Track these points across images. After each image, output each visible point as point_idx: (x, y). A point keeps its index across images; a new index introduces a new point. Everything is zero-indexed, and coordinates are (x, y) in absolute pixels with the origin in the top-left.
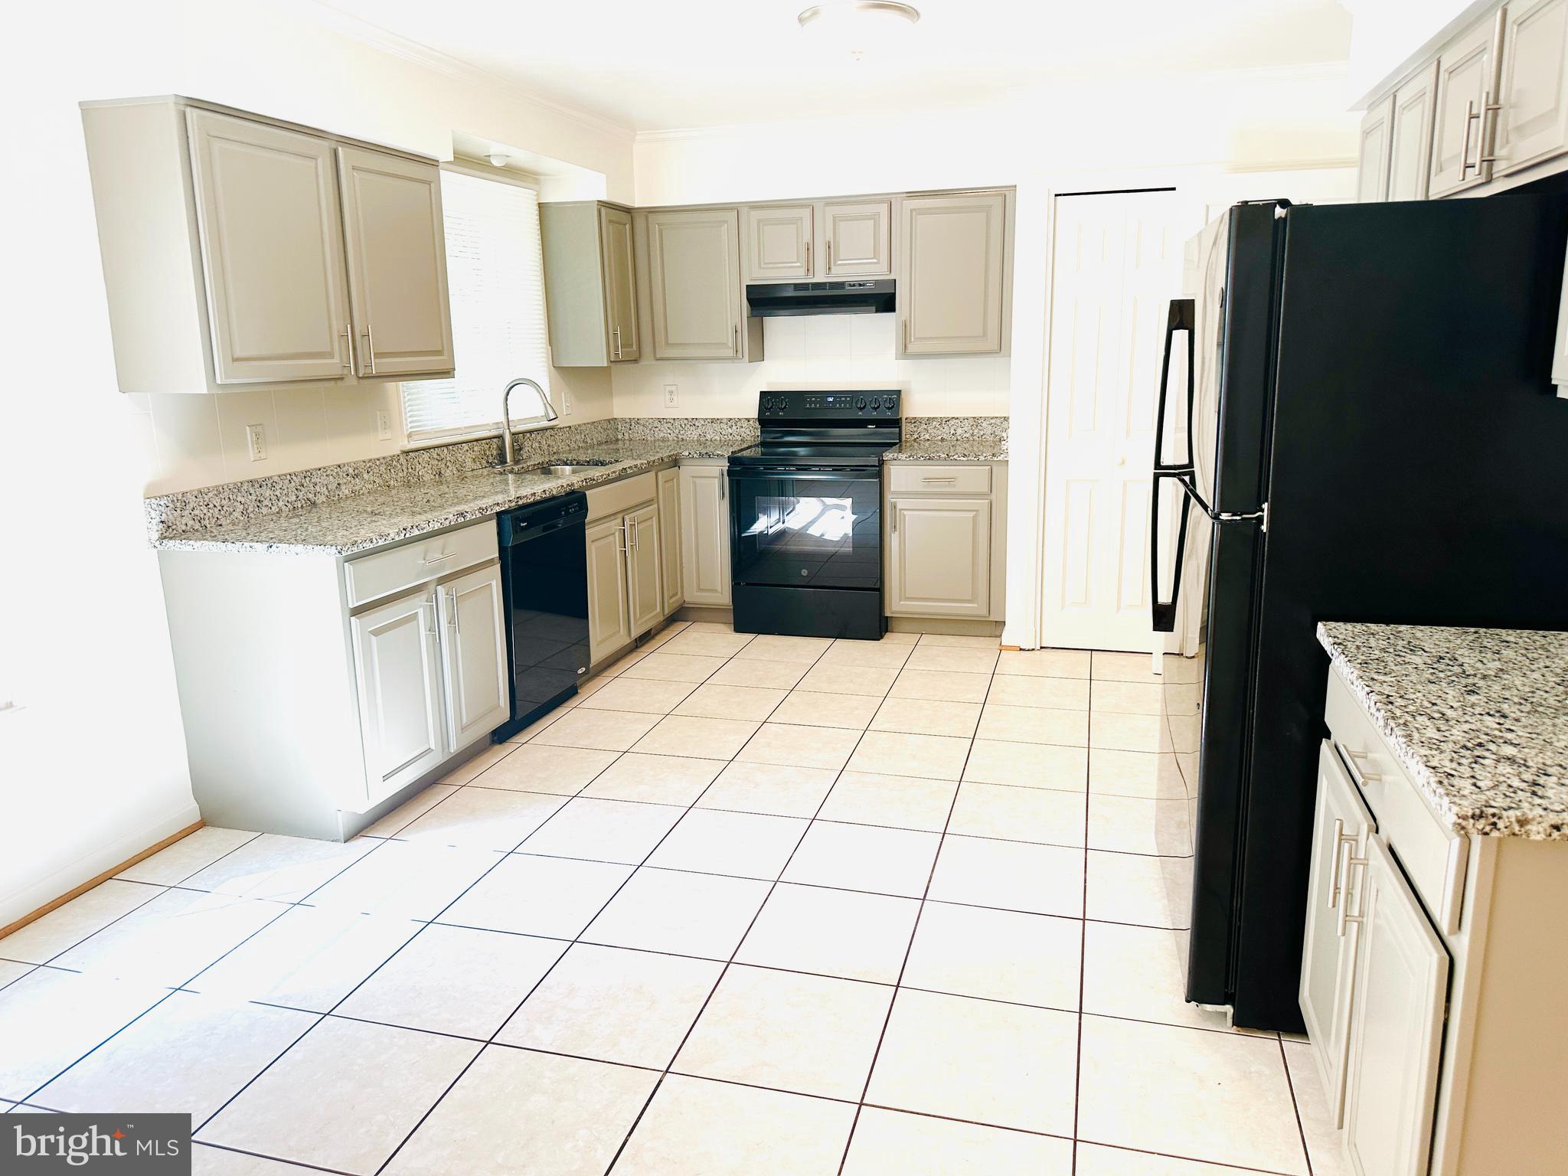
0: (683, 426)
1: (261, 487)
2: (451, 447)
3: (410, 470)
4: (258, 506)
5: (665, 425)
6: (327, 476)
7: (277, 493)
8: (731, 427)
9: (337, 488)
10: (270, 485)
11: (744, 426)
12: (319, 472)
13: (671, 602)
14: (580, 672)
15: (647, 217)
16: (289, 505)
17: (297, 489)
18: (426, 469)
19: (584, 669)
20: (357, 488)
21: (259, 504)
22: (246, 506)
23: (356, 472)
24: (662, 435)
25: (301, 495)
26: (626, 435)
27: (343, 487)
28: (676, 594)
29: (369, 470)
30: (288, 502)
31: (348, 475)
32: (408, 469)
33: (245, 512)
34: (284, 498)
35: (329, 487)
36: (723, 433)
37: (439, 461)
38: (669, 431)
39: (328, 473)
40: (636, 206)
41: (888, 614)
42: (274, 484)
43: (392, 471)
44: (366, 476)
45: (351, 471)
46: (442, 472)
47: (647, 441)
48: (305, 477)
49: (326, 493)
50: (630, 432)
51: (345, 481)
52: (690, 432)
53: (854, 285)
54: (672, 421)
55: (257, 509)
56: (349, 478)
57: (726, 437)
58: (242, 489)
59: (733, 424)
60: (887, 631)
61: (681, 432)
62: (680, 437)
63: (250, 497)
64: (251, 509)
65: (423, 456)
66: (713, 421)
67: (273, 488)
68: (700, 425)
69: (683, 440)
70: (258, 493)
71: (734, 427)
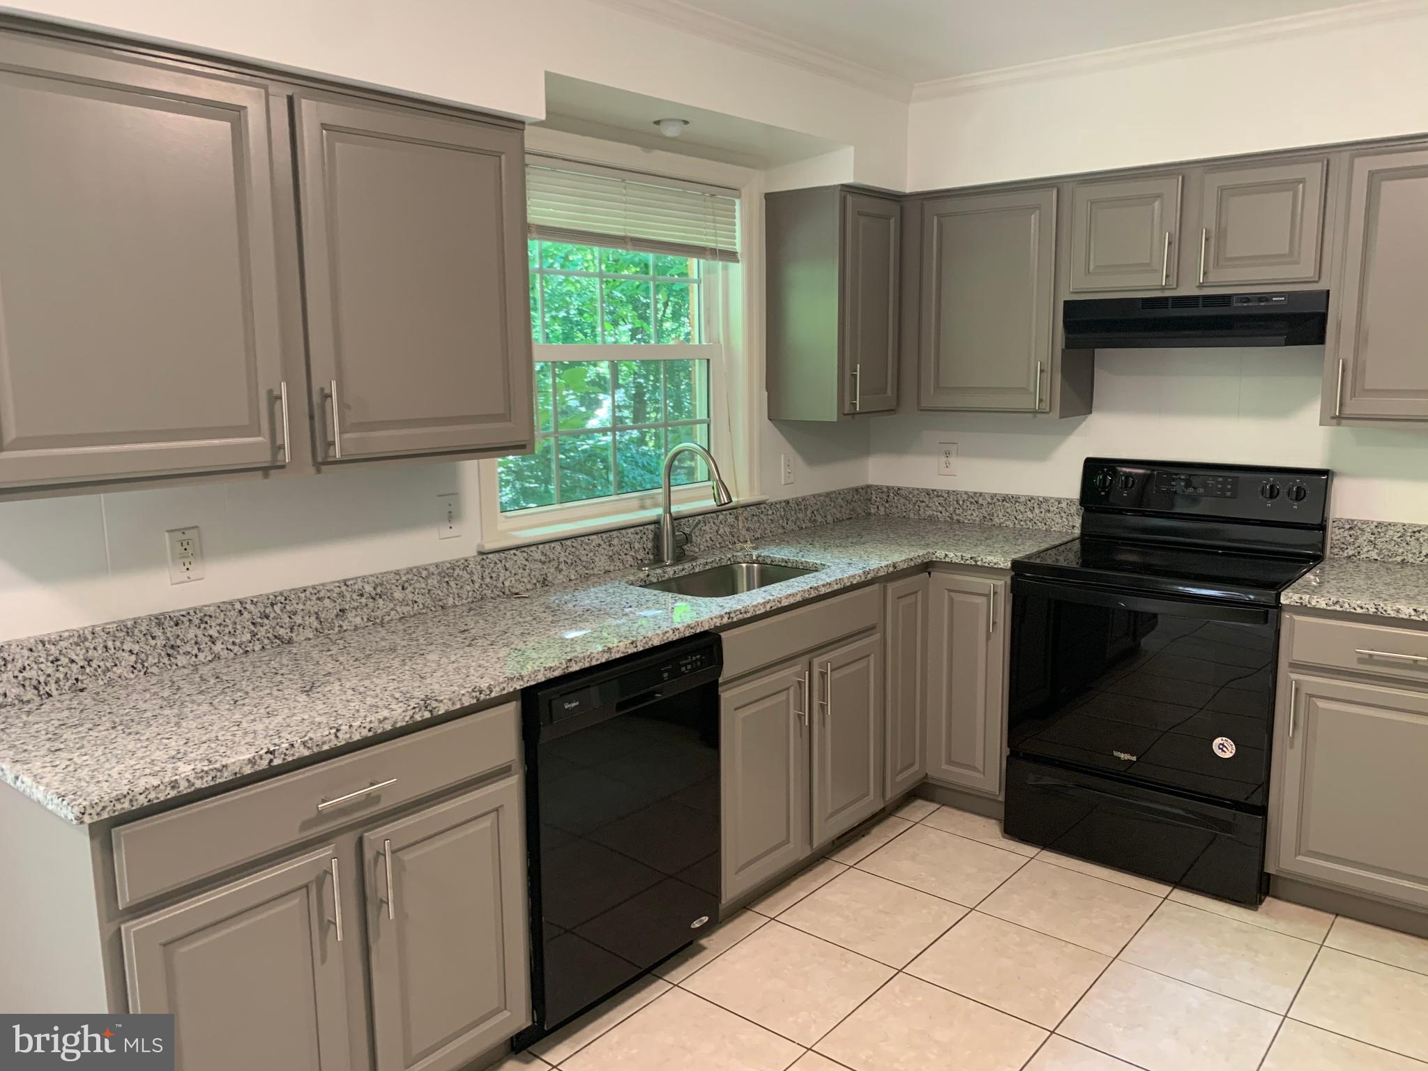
0: (961, 503)
1: (177, 624)
2: (569, 543)
3: (488, 580)
4: (169, 655)
5: (935, 499)
6: (319, 599)
7: (213, 632)
8: (1032, 510)
9: (337, 616)
10: (197, 622)
11: (1051, 509)
12: (303, 595)
13: (899, 778)
14: (696, 924)
15: (922, 205)
16: (236, 649)
17: (253, 624)
18: (517, 577)
19: (705, 919)
20: (379, 613)
21: (170, 651)
22: (143, 656)
23: (379, 590)
24: (929, 512)
25: (262, 632)
26: (882, 509)
27: (350, 615)
28: (912, 765)
29: (406, 585)
30: (234, 643)
31: (362, 595)
32: (483, 578)
33: (139, 666)
34: (226, 638)
35: (322, 616)
36: (1020, 517)
37: (544, 563)
38: (940, 508)
39: (322, 594)
40: (908, 190)
41: (1270, 869)
42: (206, 619)
43: (452, 584)
44: (398, 594)
45: (368, 588)
46: (550, 578)
47: (909, 518)
48: (272, 605)
49: (316, 624)
50: (887, 505)
51: (356, 604)
52: (969, 512)
53: (1248, 300)
54: (946, 495)
55: (166, 660)
56: (363, 600)
57: (1022, 523)
58: (136, 631)
59: (1036, 505)
60: (1267, 894)
61: (957, 512)
62: (955, 517)
63: (153, 642)
64: (151, 660)
65: (515, 558)
66: (1005, 499)
67: (203, 626)
68: (985, 503)
69: (958, 521)
70: (169, 634)
71: (1037, 511)
